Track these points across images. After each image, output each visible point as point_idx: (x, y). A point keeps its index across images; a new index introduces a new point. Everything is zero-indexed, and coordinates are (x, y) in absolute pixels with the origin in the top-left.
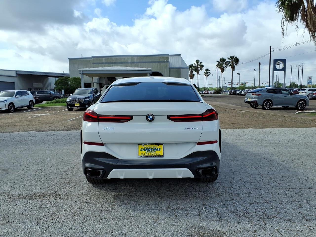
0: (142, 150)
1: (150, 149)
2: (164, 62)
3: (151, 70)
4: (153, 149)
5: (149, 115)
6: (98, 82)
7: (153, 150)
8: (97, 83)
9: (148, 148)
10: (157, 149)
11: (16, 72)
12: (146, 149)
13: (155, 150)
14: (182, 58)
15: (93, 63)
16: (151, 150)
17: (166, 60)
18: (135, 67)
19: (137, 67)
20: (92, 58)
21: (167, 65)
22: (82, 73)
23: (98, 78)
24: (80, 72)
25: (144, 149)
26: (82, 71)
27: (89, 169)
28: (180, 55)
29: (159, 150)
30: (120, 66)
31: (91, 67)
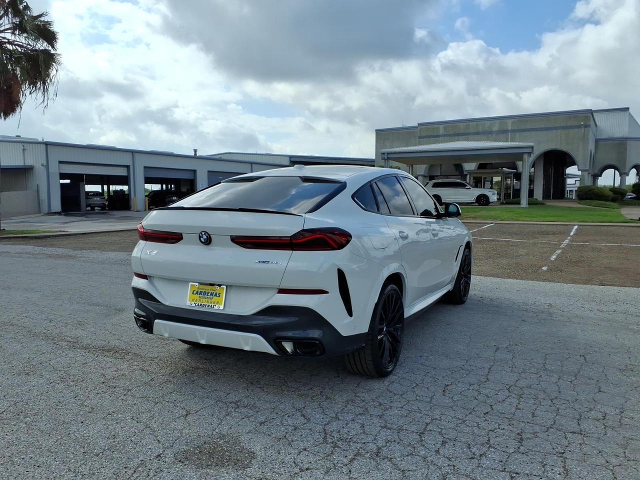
0: (195, 292)
1: (206, 292)
2: (579, 127)
3: (533, 147)
4: (210, 293)
5: (202, 234)
6: (426, 175)
7: (209, 295)
8: (424, 176)
9: (203, 291)
10: (216, 293)
11: (290, 158)
12: (201, 293)
13: (212, 296)
14: (632, 116)
15: (420, 137)
16: (207, 295)
17: (582, 123)
18: (507, 141)
19: (512, 141)
20: (419, 127)
21: (584, 132)
22: (386, 158)
23: (425, 165)
24: (383, 156)
25: (198, 291)
26: (386, 154)
27: (142, 318)
28: (628, 109)
29: (218, 295)
30: (474, 140)
31: (416, 145)
